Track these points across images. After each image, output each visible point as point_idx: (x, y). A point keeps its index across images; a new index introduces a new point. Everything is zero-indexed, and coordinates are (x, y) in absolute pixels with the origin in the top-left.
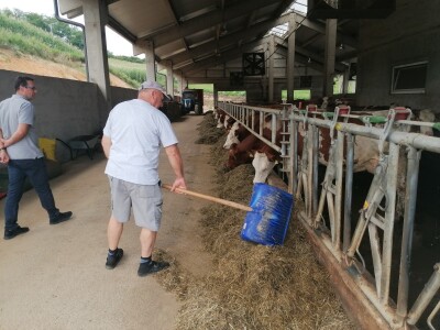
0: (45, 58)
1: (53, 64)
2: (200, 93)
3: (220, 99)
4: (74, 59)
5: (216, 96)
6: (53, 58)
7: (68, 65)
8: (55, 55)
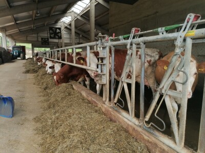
2: (24, 48)
3: (35, 51)
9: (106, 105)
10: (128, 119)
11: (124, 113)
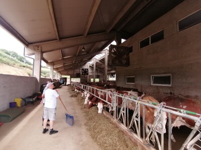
0: (10, 65)
1: (13, 67)
2: (66, 78)
3: (72, 80)
4: (21, 66)
5: (71, 79)
6: (13, 65)
7: (18, 68)
8: (14, 64)
9: (115, 120)
10: (123, 127)
11: (122, 125)
